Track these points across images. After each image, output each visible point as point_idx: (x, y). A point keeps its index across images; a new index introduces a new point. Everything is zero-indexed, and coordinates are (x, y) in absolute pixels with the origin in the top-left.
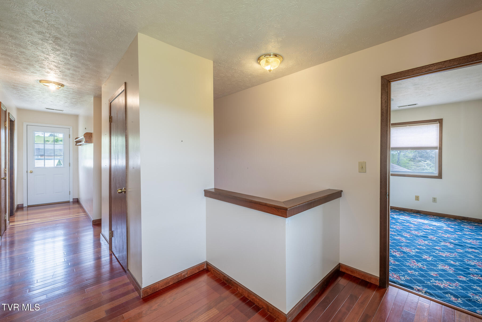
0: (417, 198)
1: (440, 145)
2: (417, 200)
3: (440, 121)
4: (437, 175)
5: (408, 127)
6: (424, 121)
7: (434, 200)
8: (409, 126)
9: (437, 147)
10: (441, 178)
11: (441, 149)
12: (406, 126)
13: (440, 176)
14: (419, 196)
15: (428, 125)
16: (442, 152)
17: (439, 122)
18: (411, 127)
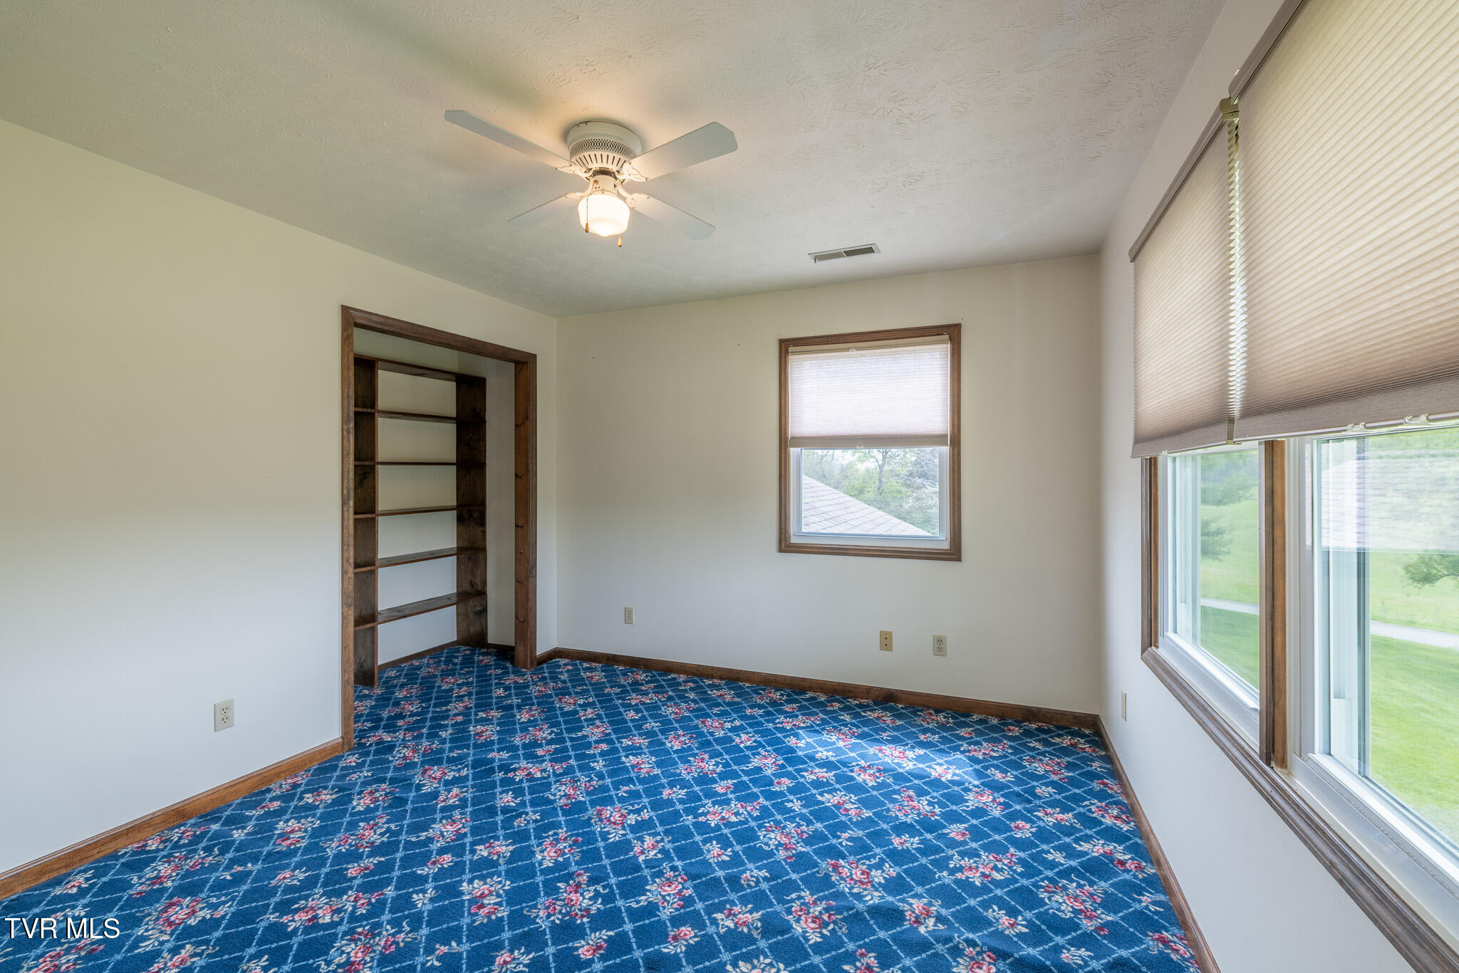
0: (886, 641)
1: (953, 426)
2: (886, 649)
3: (951, 333)
4: (946, 546)
5: (855, 353)
6: (905, 329)
7: (940, 645)
8: (858, 349)
9: (946, 436)
10: (959, 559)
11: (955, 441)
12: (847, 350)
13: (954, 553)
14: (891, 633)
15: (918, 348)
16: (959, 454)
17: (951, 339)
18: (862, 356)
